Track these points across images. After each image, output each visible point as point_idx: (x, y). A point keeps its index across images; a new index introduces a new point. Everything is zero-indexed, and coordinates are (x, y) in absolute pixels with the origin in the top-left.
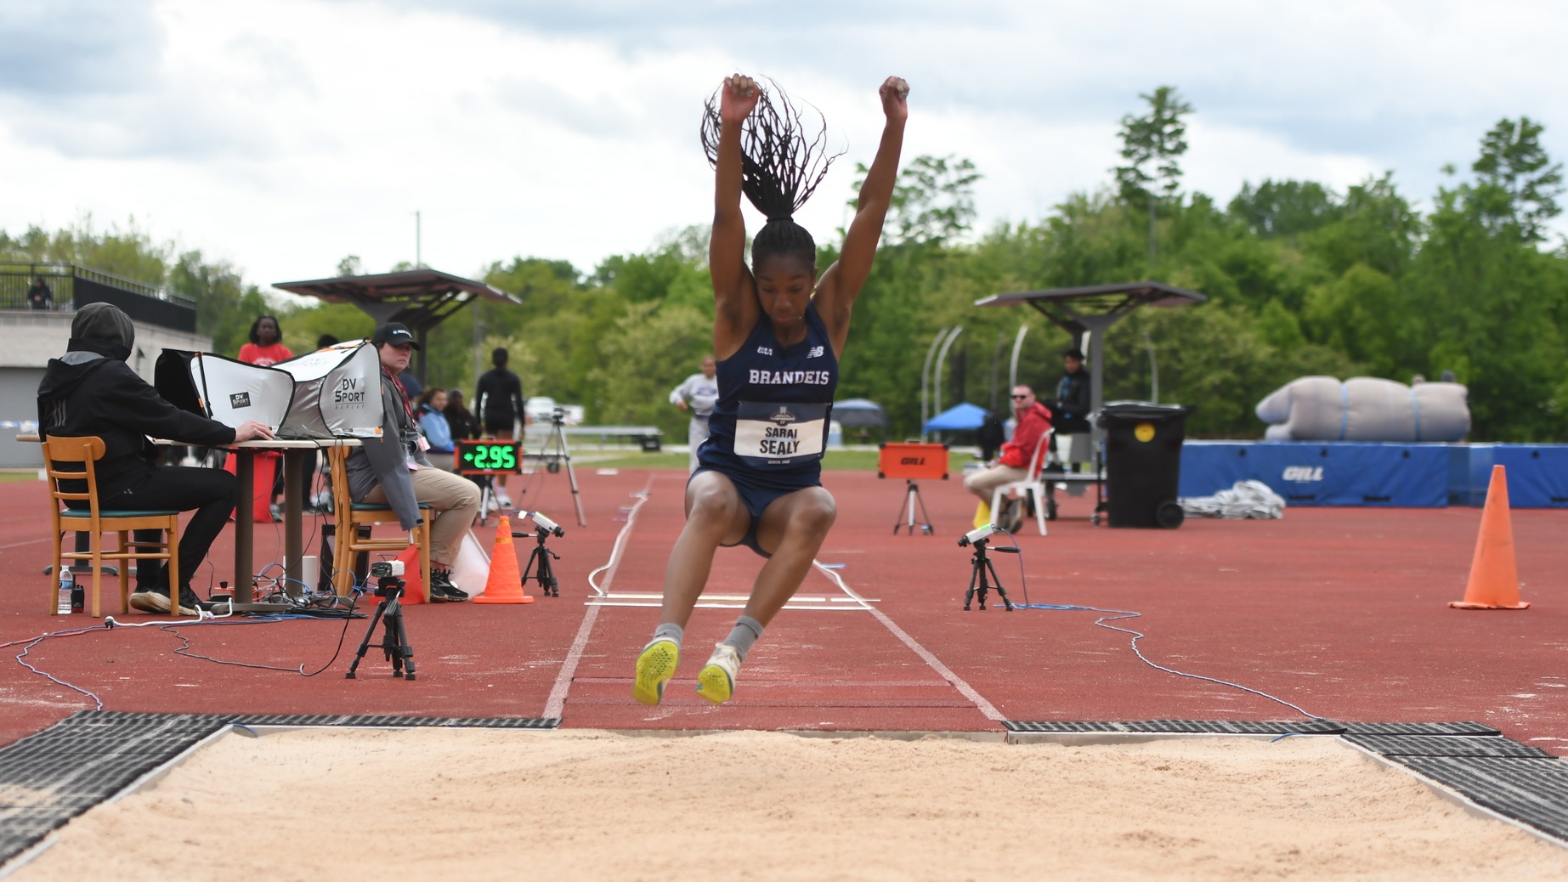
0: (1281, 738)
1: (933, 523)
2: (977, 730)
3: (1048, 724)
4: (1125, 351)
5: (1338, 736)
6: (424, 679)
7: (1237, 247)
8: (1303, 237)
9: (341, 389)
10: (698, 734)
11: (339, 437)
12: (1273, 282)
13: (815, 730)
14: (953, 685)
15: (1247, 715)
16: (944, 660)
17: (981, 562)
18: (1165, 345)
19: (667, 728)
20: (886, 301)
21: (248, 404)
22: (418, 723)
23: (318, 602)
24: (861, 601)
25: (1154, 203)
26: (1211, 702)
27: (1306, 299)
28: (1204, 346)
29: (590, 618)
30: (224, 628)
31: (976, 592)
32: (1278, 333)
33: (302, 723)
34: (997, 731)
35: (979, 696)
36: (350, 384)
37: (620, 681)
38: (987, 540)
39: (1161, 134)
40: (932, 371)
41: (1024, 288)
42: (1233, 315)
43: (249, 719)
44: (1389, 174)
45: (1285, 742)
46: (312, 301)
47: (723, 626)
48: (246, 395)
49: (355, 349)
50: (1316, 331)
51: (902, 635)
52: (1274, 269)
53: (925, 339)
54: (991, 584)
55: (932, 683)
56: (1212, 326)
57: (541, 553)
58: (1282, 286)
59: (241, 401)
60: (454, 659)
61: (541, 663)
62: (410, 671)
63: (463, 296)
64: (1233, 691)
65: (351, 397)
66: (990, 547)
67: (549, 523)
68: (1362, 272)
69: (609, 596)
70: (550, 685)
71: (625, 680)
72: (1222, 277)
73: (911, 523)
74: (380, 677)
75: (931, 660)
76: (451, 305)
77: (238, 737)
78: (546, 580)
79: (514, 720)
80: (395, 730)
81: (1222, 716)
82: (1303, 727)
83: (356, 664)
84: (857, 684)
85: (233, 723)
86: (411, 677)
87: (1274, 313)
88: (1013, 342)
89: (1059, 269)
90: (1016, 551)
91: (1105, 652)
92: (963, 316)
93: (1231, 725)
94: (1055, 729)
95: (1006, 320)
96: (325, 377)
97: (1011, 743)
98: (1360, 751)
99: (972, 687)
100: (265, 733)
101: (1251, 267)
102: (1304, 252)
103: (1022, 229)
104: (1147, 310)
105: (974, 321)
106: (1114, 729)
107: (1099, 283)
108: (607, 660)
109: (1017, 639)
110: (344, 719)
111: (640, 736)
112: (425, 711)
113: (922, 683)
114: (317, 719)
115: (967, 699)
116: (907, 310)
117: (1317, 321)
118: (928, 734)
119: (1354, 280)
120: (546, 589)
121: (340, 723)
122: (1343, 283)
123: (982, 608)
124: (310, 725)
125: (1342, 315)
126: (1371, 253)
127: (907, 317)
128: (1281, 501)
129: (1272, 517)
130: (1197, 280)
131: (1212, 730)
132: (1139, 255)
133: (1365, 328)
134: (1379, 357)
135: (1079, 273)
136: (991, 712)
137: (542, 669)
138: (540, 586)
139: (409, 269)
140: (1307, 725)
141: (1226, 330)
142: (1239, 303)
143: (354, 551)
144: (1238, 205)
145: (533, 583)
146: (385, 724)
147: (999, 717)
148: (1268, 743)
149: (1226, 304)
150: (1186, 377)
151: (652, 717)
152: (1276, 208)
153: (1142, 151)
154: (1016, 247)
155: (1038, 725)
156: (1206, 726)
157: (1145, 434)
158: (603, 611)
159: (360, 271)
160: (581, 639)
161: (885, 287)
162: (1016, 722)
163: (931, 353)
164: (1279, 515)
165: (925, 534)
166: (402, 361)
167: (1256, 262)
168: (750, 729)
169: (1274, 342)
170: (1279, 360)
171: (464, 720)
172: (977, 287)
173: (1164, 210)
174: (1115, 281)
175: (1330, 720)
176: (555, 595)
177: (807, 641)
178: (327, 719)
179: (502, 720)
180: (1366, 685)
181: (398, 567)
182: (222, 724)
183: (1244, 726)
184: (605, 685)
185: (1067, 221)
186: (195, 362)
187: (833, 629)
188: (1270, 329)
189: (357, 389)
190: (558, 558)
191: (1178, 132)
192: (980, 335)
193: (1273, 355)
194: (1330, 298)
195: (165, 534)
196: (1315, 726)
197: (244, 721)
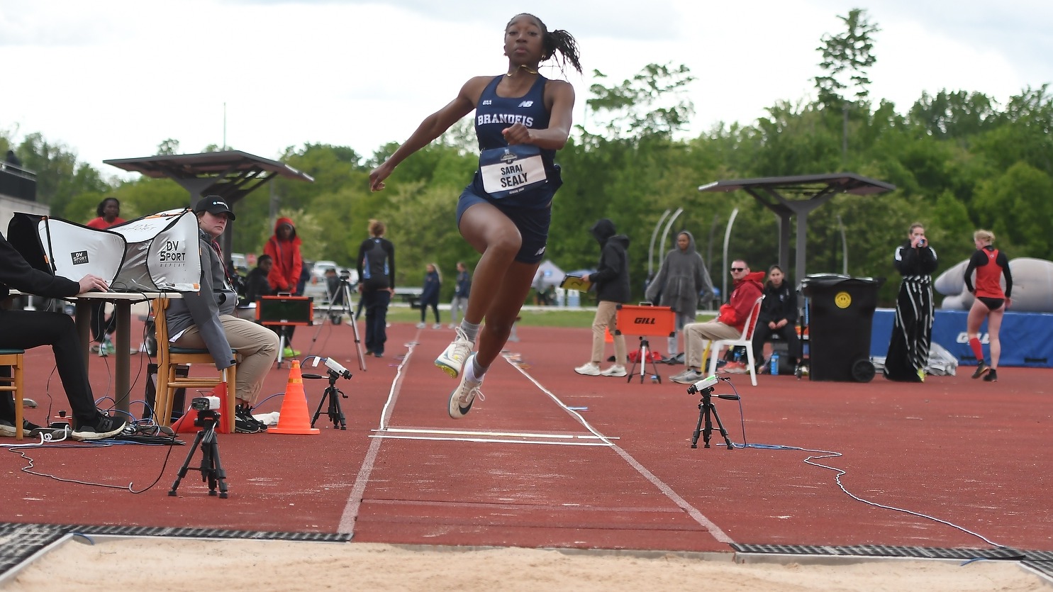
0: (970, 562)
1: (659, 374)
2: (710, 551)
3: (769, 546)
4: (821, 231)
5: (1018, 562)
6: (235, 497)
7: (918, 145)
8: (973, 140)
9: (165, 250)
10: (471, 550)
11: (163, 291)
12: (948, 176)
13: (570, 547)
14: (686, 511)
15: (940, 542)
16: (677, 490)
17: (707, 408)
18: (854, 227)
19: (443, 544)
20: (618, 186)
21: (87, 261)
22: (232, 535)
23: (142, 430)
24: (603, 438)
25: (845, 107)
26: (909, 531)
27: (975, 190)
28: (889, 228)
29: (374, 447)
30: (63, 450)
31: (702, 433)
32: (950, 219)
33: (132, 534)
34: (727, 552)
35: (708, 521)
36: (173, 246)
37: (402, 502)
38: (712, 389)
39: (853, 48)
40: (657, 245)
41: (736, 177)
42: (913, 203)
43: (87, 529)
44: (1044, 86)
45: (972, 566)
46: (136, 175)
47: (487, 457)
48: (85, 253)
49: (178, 216)
50: (983, 218)
51: (640, 468)
52: (948, 165)
53: (652, 218)
54: (715, 426)
55: (668, 510)
56: (895, 212)
57: (332, 392)
58: (955, 180)
59: (81, 258)
60: (260, 481)
61: (334, 486)
62: (223, 490)
63: (263, 174)
64: (925, 522)
65: (174, 257)
66: (714, 395)
67: (339, 368)
68: (1022, 168)
69: (389, 430)
70: (343, 504)
71: (406, 502)
72: (901, 169)
73: (642, 373)
74: (196, 495)
75: (666, 490)
76: (254, 181)
77: (78, 544)
78: (336, 416)
79: (313, 534)
80: (212, 541)
81: (919, 542)
82: (988, 553)
83: (177, 484)
84: (604, 509)
85: (74, 532)
86: (223, 496)
87: (947, 202)
88: (727, 222)
89: (766, 161)
90: (737, 399)
91: (814, 486)
92: (684, 199)
93: (926, 551)
94: (776, 551)
95: (720, 204)
96: (153, 239)
97: (738, 563)
98: (1038, 575)
99: (703, 514)
100: (101, 541)
101: (929, 163)
102: (974, 152)
103: (735, 127)
104: (841, 198)
105: (693, 203)
106: (827, 553)
107: (799, 173)
108: (390, 484)
109: (738, 474)
110: (168, 530)
111: (421, 550)
112: (236, 525)
113: (660, 509)
114: (145, 531)
115: (699, 524)
116: (637, 193)
117: (983, 209)
118: (668, 553)
119: (1016, 175)
120: (336, 423)
121: (165, 533)
122: (1006, 178)
123: (707, 446)
124: (139, 535)
125: (1006, 204)
126: (1030, 153)
127: (637, 199)
128: (956, 362)
129: (948, 374)
130: (883, 173)
131: (910, 555)
132: (834, 152)
133: (1024, 216)
134: (1035, 241)
135: (783, 164)
136: (720, 536)
137: (335, 491)
138: (331, 420)
139: (217, 150)
140: (991, 552)
141: (906, 215)
142: (919, 193)
143: (173, 387)
144: (918, 110)
145: (325, 418)
146: (203, 536)
147: (727, 539)
148: (958, 567)
149: (906, 194)
150: (871, 254)
151: (431, 534)
152: (949, 113)
153: (838, 63)
154: (730, 141)
155: (761, 547)
156: (905, 551)
157: (843, 301)
158: (385, 443)
159: (180, 151)
160: (367, 466)
161: (619, 174)
162: (742, 545)
163: (657, 230)
164: (954, 373)
165: (654, 382)
166: (219, 228)
167: (932, 159)
168: (515, 546)
169: (947, 227)
170: (951, 241)
171: (270, 533)
172: (695, 175)
173: (856, 112)
174: (811, 172)
175: (1012, 548)
176: (343, 429)
177: (559, 471)
178: (153, 530)
179: (303, 534)
180: (1039, 518)
181: (214, 402)
182: (64, 532)
183: (937, 551)
184: (389, 505)
185: (773, 121)
186: (42, 225)
187: (581, 462)
188: (943, 216)
189: (180, 250)
190: (347, 397)
191: (868, 47)
192: (697, 215)
193: (946, 237)
194: (995, 191)
195: (12, 370)
196: (998, 553)
197: (83, 530)
